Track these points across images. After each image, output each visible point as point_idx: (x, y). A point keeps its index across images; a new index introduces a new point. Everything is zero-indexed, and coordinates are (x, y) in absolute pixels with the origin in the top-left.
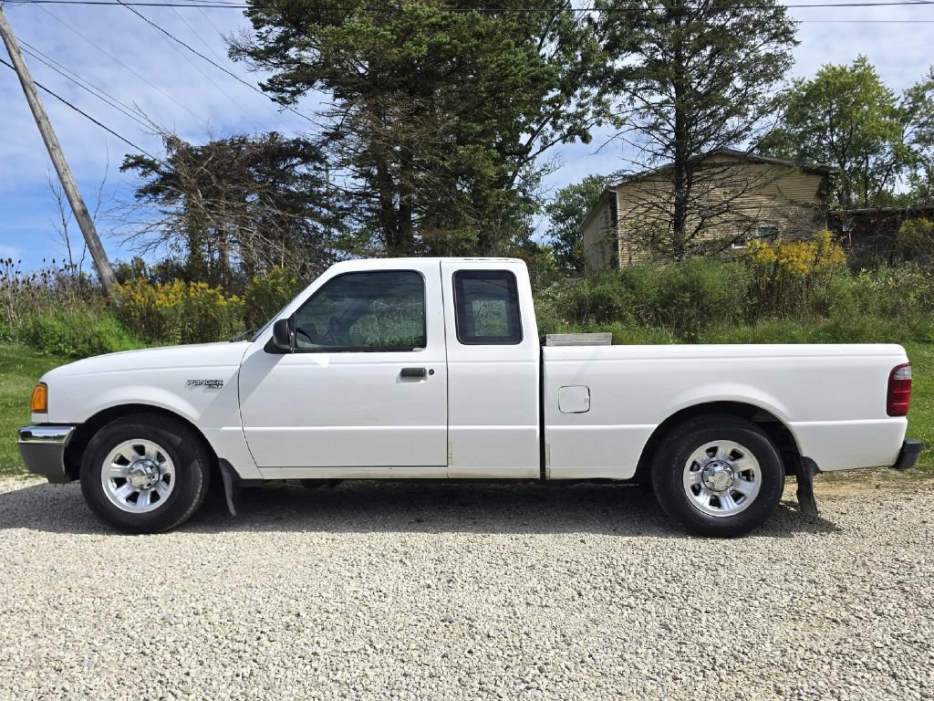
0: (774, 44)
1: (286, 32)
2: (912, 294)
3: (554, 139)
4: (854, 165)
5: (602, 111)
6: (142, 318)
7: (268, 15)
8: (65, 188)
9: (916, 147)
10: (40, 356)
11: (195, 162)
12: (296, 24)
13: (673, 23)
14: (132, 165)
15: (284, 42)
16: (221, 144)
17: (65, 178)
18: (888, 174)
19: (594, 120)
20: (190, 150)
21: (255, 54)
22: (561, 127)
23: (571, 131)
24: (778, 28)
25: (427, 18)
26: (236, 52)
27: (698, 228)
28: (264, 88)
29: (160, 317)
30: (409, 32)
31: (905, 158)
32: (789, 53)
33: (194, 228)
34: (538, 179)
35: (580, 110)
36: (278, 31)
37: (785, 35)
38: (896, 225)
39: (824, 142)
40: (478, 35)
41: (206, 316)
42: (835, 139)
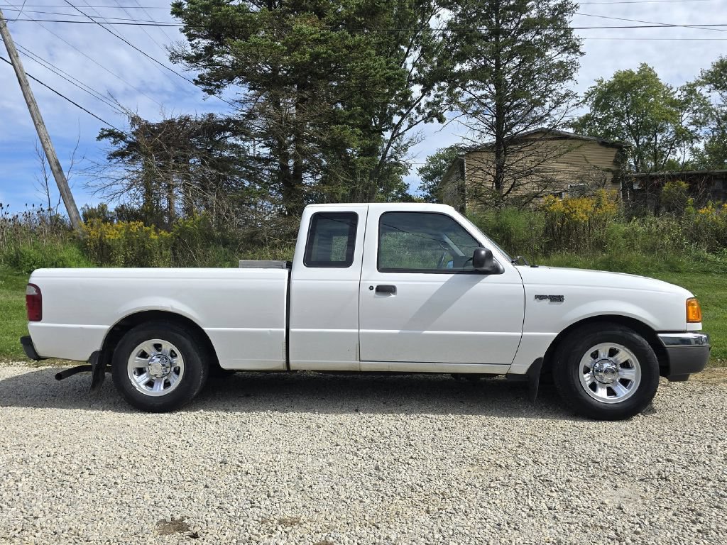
0: (565, 55)
1: (212, 44)
2: (667, 236)
3: (418, 120)
4: (646, 141)
5: (453, 99)
6: (96, 247)
7: (198, 32)
8: (46, 153)
9: (692, 128)
10: (18, 275)
11: (152, 135)
12: (218, 38)
13: (494, 39)
14: (106, 136)
15: (209, 50)
16: (171, 122)
17: (47, 146)
18: (671, 148)
19: (447, 107)
20: (148, 126)
21: (189, 59)
22: (424, 112)
23: (430, 114)
24: (568, 43)
25: (311, 35)
26: (174, 57)
27: (513, 186)
28: (197, 83)
29: (109, 247)
30: (297, 45)
31: (683, 136)
32: (577, 61)
33: (148, 183)
34: (406, 150)
35: (437, 99)
36: (205, 42)
37: (573, 48)
38: (659, 186)
39: (623, 124)
40: (348, 47)
41: (143, 246)
42: (631, 122)
